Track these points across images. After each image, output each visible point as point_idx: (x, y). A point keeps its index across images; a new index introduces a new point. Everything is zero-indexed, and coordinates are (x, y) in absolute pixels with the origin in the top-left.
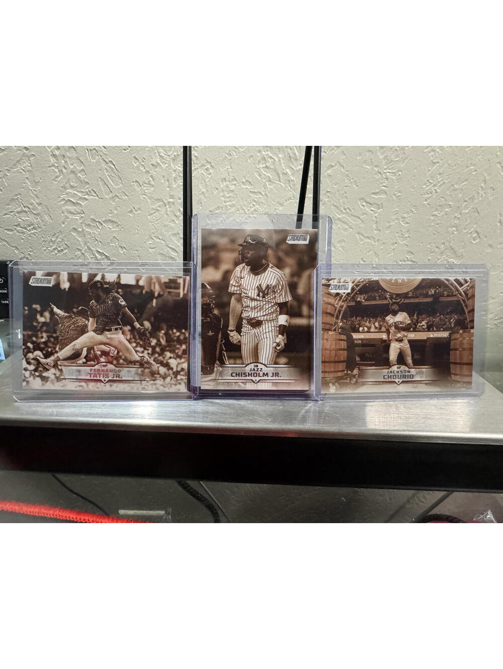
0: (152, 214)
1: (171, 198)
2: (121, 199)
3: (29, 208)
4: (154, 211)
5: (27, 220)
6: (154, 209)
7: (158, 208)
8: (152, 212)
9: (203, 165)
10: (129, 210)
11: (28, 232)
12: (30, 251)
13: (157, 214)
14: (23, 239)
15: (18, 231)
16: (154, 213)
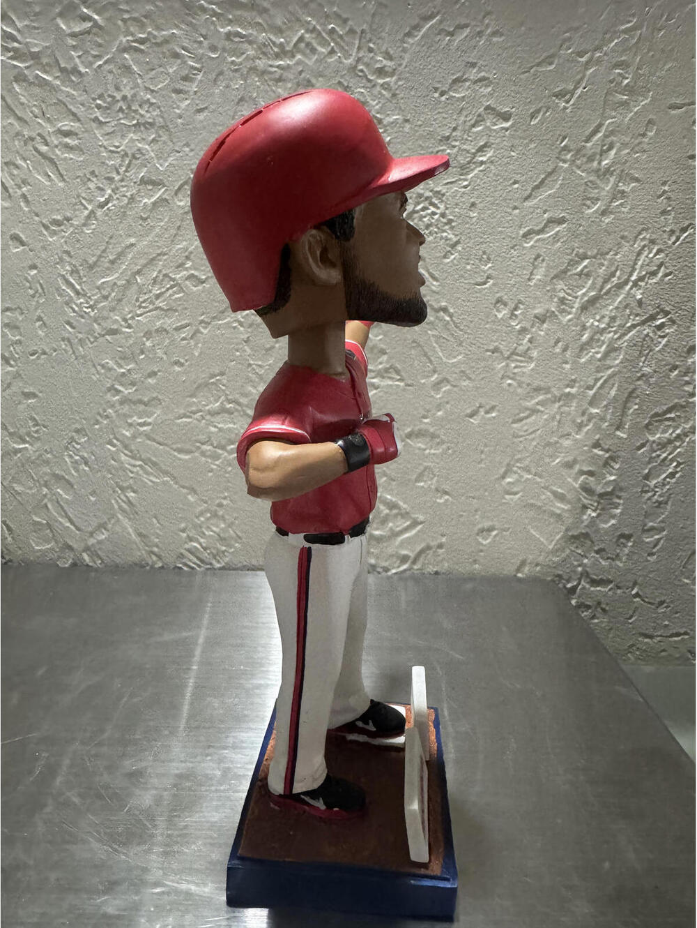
0: (521, 420)
1: (568, 386)
2: (455, 386)
3: (239, 404)
4: (528, 412)
5: (229, 430)
6: (527, 409)
7: (539, 407)
8: (522, 415)
9: (653, 318)
10: (469, 411)
11: (226, 454)
12: (225, 498)
13: (533, 417)
14: (211, 471)
15: (203, 454)
16: (526, 418)
